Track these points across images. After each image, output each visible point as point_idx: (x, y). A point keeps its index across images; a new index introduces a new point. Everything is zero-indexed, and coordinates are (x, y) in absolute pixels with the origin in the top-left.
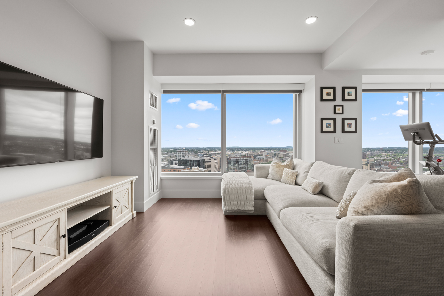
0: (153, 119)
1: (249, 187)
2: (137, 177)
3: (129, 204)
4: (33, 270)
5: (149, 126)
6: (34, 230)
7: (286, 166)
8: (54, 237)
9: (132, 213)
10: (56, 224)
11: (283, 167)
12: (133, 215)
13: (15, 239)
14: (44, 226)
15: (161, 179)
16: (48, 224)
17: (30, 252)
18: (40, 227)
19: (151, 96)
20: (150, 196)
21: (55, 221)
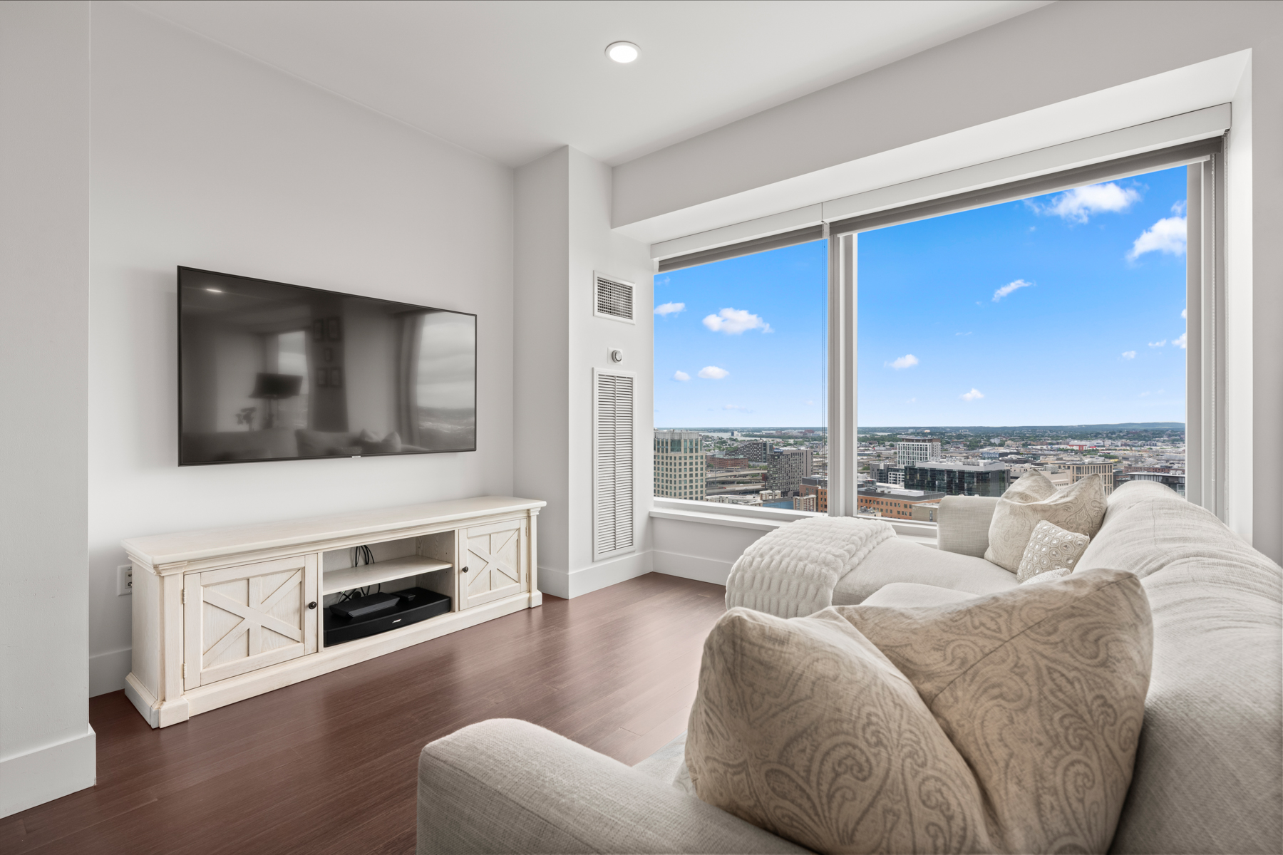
0: (612, 349)
2: (544, 504)
3: (518, 571)
4: (246, 654)
5: (593, 368)
6: (248, 580)
7: (1056, 510)
8: (293, 603)
9: (527, 595)
10: (297, 578)
11: (1038, 516)
12: (530, 600)
13: (210, 588)
14: (270, 577)
15: (652, 519)
16: (278, 575)
17: (240, 619)
18: (261, 578)
19: (604, 286)
20: (596, 559)
21: (295, 572)
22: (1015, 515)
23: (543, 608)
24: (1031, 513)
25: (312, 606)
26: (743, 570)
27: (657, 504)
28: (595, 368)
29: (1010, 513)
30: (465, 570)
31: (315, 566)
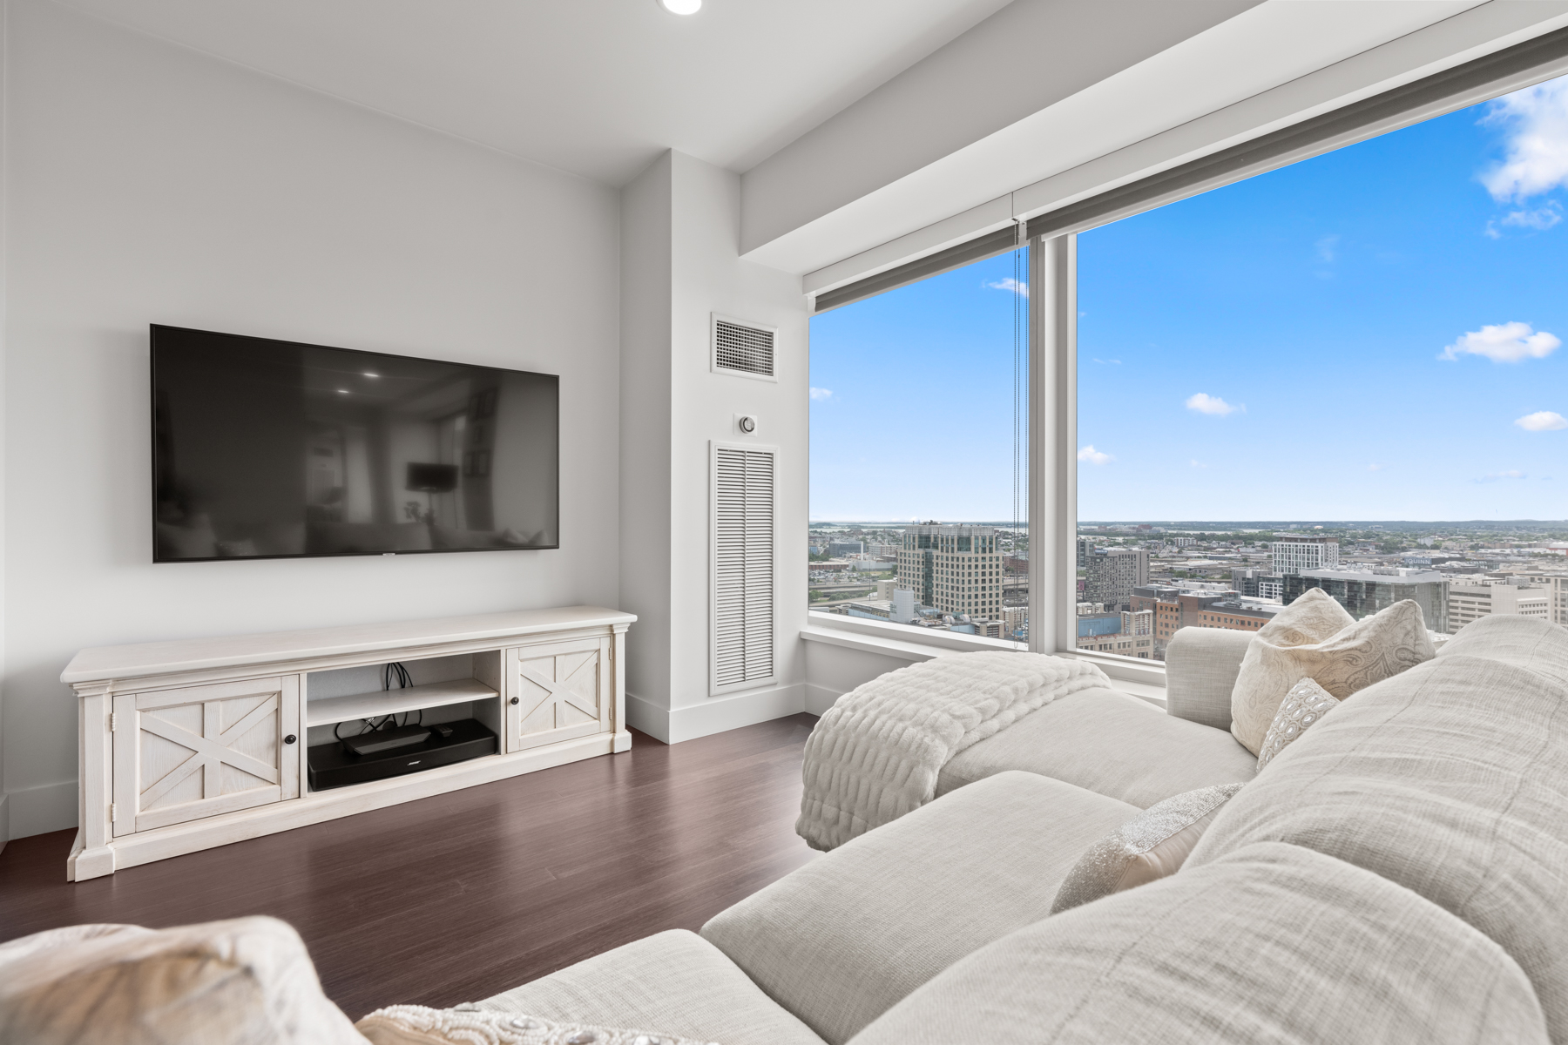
0: (740, 416)
1: (913, 748)
2: (634, 618)
3: (598, 705)
4: (200, 796)
5: (709, 441)
6: (203, 704)
7: (1333, 662)
8: (266, 735)
9: (610, 736)
10: (271, 704)
11: (1302, 670)
12: (612, 742)
13: (151, 714)
14: (233, 702)
15: (803, 641)
16: (245, 701)
17: (191, 753)
18: (221, 704)
19: (727, 333)
20: (712, 693)
21: (268, 696)
22: (1269, 666)
23: (633, 754)
24: (1290, 664)
25: (290, 740)
26: (825, 728)
27: (813, 622)
28: (712, 441)
29: (1262, 663)
30: (515, 701)
31: (295, 693)
